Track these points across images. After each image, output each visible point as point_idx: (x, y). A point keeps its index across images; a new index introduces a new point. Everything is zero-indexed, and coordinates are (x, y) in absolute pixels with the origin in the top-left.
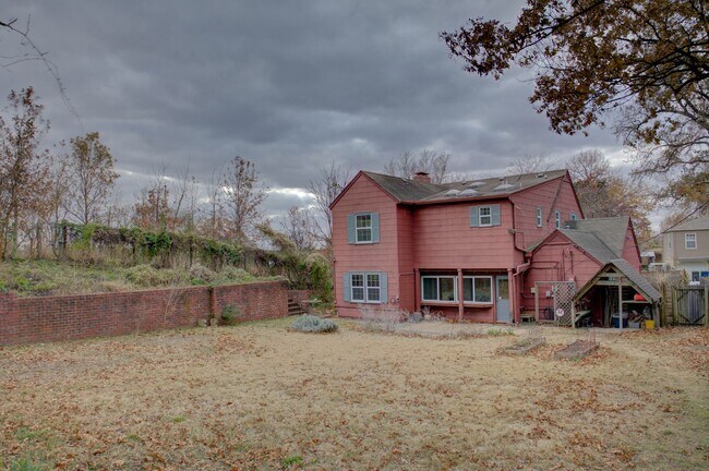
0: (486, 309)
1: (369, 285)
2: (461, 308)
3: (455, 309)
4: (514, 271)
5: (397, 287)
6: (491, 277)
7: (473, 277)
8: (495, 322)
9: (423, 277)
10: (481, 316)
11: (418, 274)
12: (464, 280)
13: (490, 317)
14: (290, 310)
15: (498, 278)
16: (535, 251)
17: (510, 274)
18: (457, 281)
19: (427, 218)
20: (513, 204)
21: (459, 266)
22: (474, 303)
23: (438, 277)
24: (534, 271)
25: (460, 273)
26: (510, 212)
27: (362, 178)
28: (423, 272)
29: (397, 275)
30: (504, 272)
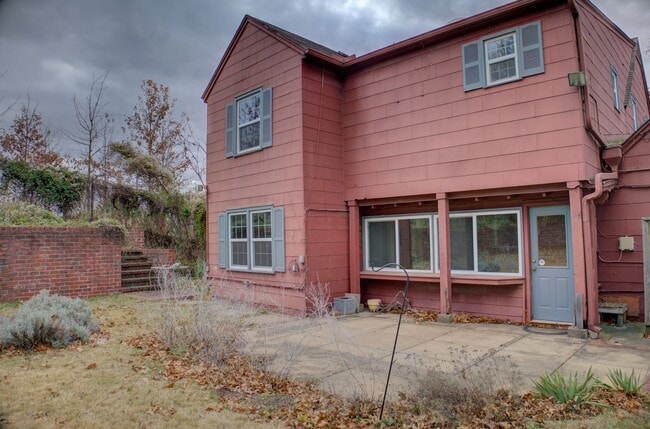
0: (506, 290)
1: (255, 236)
2: (444, 287)
3: (430, 287)
4: (586, 187)
5: (300, 236)
6: (518, 212)
7: (474, 215)
8: (529, 324)
9: (367, 221)
10: (494, 307)
11: (354, 212)
12: (451, 222)
13: (516, 309)
14: (124, 284)
15: (537, 212)
16: (628, 145)
17: (575, 197)
18: (437, 224)
19: (371, 90)
20: (575, 16)
21: (440, 185)
22: (475, 275)
23: (396, 219)
24: (627, 197)
25: (442, 205)
26: (567, 33)
27: (250, 29)
28: (367, 208)
29: (301, 211)
30: (557, 194)
